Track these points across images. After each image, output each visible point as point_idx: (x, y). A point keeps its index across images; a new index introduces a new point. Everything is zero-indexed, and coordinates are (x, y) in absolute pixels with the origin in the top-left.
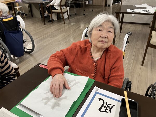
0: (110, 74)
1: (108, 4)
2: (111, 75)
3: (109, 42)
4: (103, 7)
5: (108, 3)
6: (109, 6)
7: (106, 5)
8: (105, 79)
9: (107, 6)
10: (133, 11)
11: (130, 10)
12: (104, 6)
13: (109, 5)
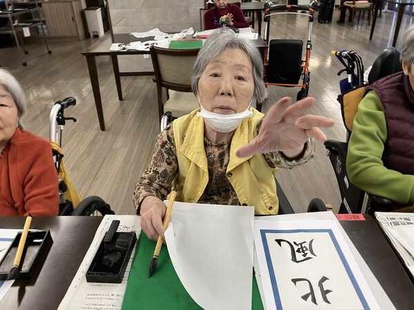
0: (25, 195)
1: (93, 32)
2: (27, 196)
3: (6, 126)
4: (79, 40)
5: (91, 30)
6: (96, 36)
7: (87, 35)
8: (17, 209)
9: (92, 36)
10: (124, 49)
11: (119, 46)
12: (81, 38)
13: (96, 34)
